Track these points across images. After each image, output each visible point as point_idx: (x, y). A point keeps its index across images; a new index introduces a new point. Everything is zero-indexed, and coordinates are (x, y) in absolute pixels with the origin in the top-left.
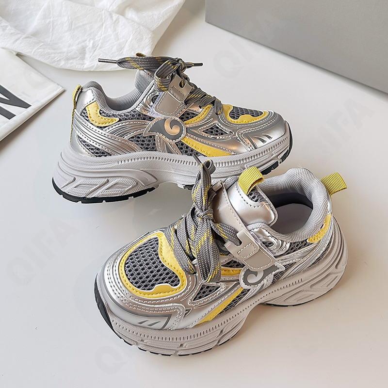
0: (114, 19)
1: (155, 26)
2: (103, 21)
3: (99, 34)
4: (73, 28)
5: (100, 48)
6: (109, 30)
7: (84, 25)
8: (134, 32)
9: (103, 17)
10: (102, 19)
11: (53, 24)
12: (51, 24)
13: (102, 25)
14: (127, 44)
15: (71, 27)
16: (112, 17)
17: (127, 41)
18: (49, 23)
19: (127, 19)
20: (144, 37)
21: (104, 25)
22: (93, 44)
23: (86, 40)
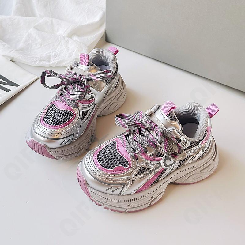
2: (60, 42)
6: (63, 46)
8: (77, 47)
9: (60, 39)
12: (30, 45)
19: (73, 40)
23: (50, 52)
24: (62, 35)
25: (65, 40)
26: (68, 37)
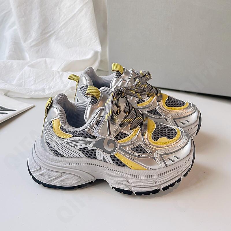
2: (54, 76)
4: (36, 82)
9: (54, 73)
10: (53, 75)
11: (24, 82)
12: (24, 83)
13: (54, 78)
18: (22, 82)
21: (55, 78)
22: (49, 87)
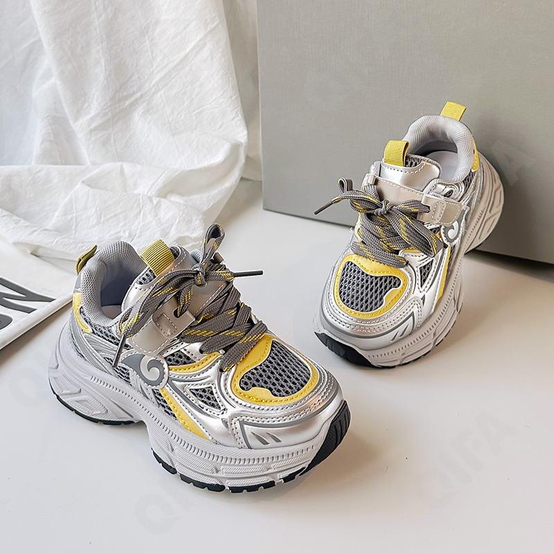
0: (155, 202)
1: (205, 208)
2: (141, 206)
3: (136, 223)
4: (102, 220)
5: (139, 237)
6: (149, 216)
7: (116, 215)
8: (181, 213)
9: (141, 201)
11: (76, 220)
12: (74, 220)
13: (140, 211)
14: (173, 228)
15: (100, 219)
16: (151, 201)
17: (172, 225)
19: (171, 201)
20: (194, 218)
23: (120, 232)
24: (146, 193)
25: (153, 204)
26: (158, 196)
